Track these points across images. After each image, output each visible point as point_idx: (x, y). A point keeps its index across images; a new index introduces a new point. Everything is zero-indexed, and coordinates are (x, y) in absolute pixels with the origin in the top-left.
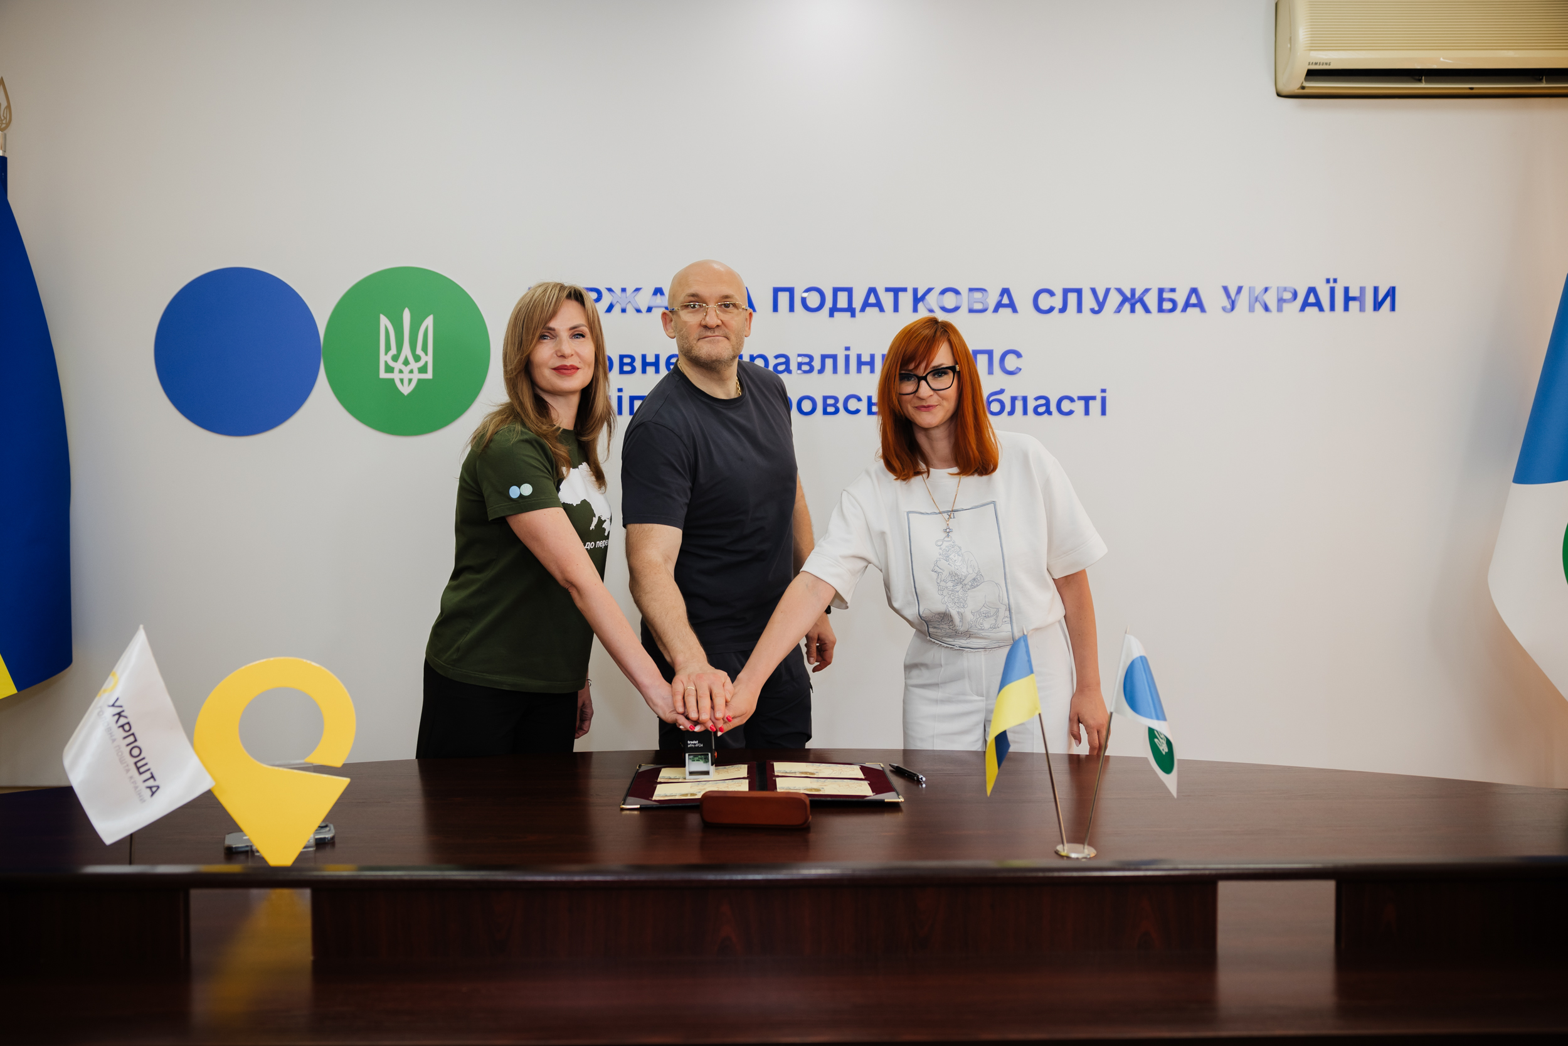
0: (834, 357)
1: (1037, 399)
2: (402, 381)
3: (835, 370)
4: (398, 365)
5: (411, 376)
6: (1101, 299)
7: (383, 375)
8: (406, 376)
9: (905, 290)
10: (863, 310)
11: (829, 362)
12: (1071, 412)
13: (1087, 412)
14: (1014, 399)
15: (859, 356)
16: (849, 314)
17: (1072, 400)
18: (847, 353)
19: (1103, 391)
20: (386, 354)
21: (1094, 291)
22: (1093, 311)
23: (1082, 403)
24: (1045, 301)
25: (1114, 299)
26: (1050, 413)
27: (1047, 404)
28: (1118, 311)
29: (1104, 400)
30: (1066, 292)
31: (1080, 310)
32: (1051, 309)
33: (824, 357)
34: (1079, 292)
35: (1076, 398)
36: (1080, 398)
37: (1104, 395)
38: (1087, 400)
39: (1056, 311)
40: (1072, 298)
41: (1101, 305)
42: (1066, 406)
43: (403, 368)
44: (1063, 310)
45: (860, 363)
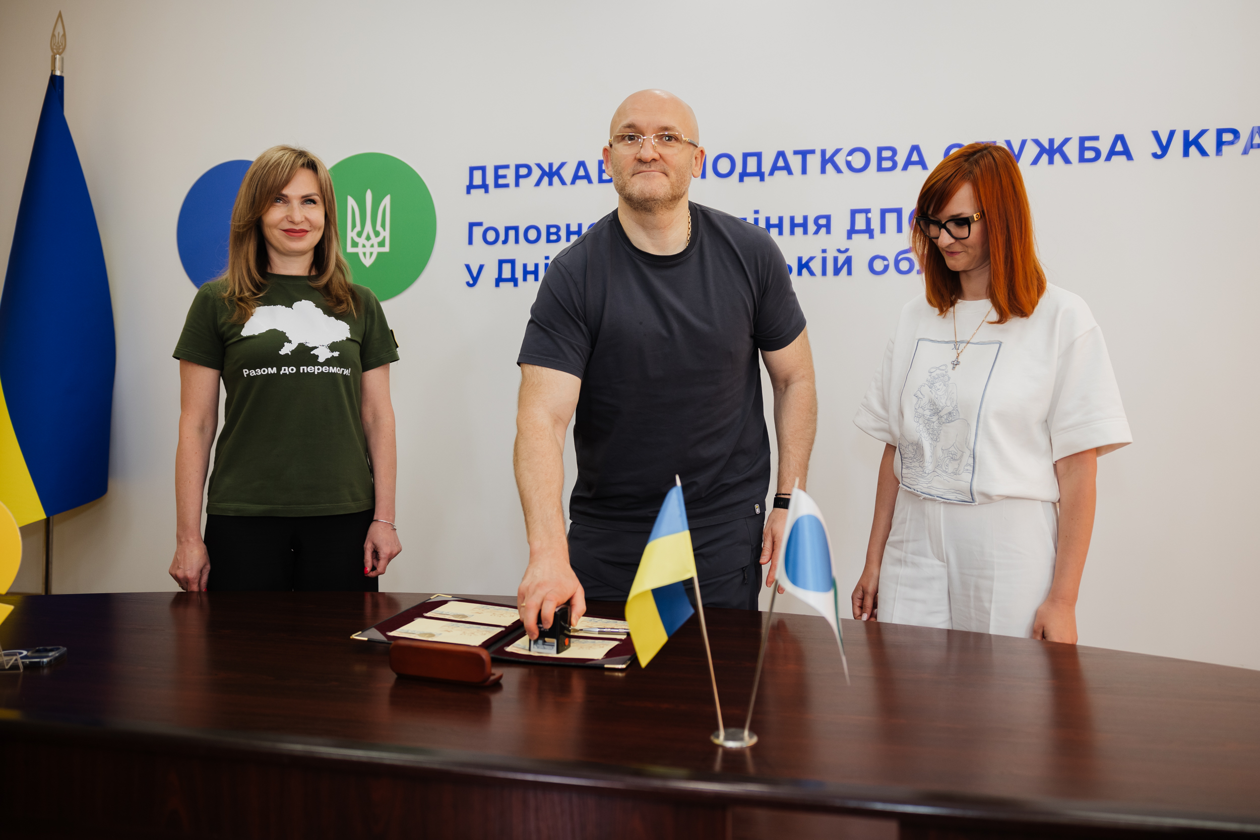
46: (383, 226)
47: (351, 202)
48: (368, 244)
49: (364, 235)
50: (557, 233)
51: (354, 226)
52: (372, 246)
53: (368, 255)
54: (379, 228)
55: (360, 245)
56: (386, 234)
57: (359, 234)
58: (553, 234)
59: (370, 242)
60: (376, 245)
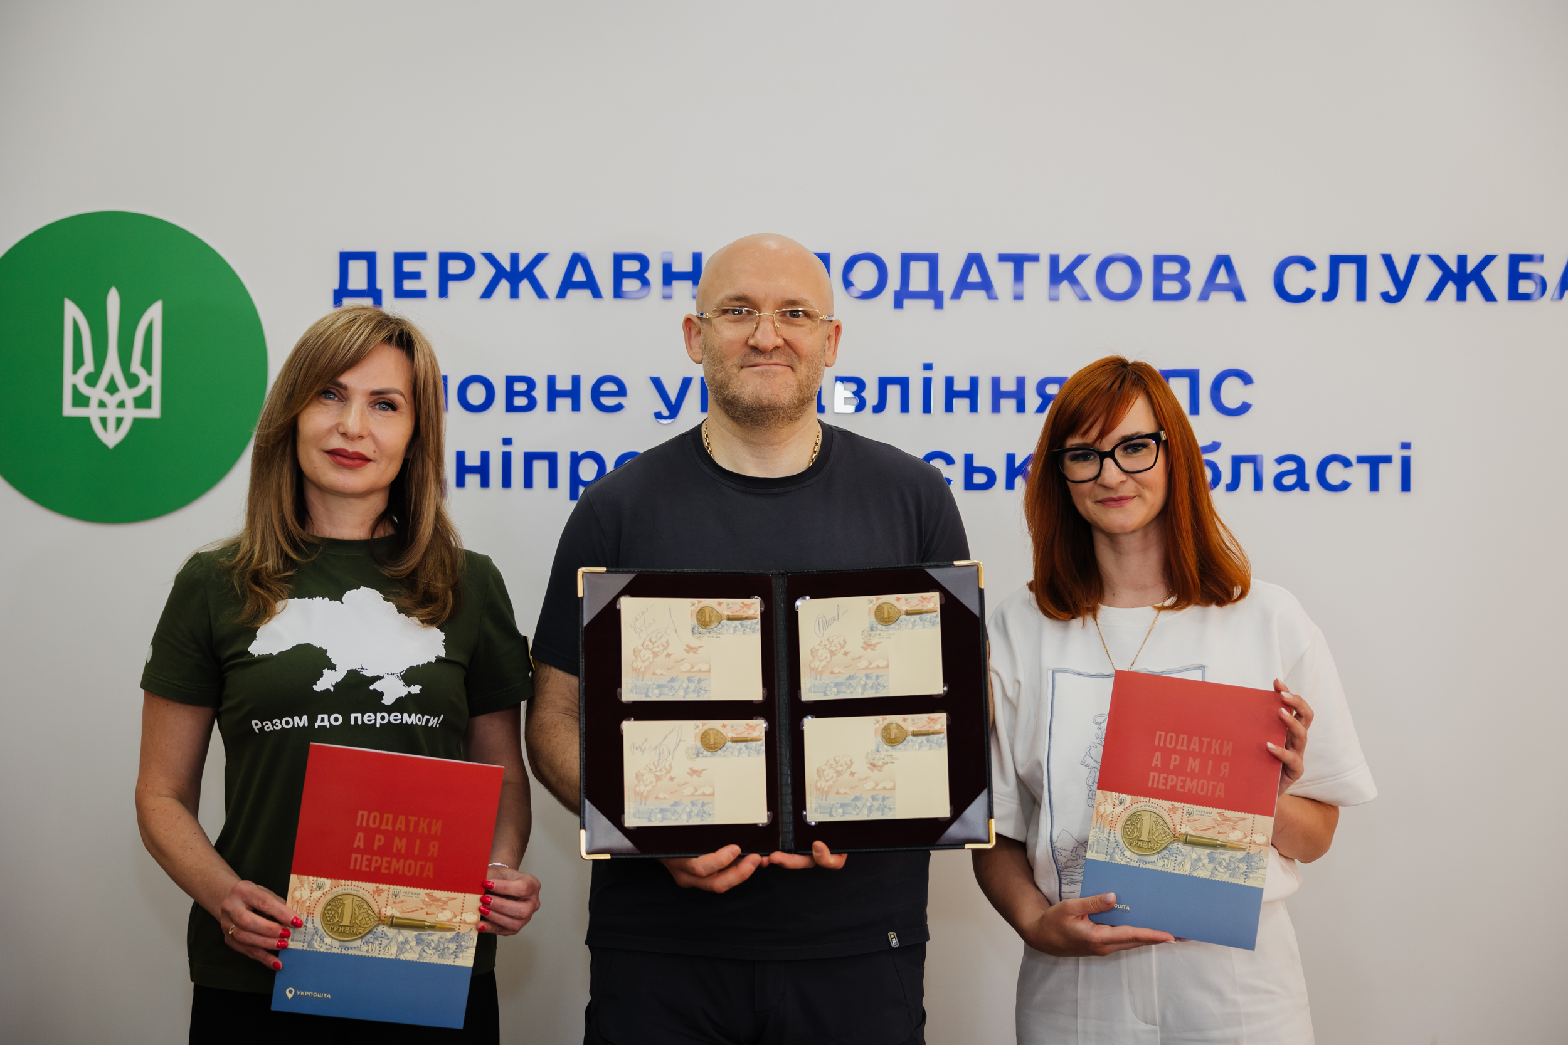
0: (903, 383)
1: (1281, 460)
2: (104, 421)
3: (905, 408)
4: (96, 393)
5: (120, 413)
6: (1402, 274)
7: (69, 410)
8: (111, 413)
9: (1035, 258)
10: (956, 295)
11: (894, 392)
12: (1345, 486)
13: (1374, 486)
14: (1237, 461)
15: (949, 381)
16: (930, 303)
17: (1346, 463)
18: (928, 374)
19: (1406, 446)
20: (75, 371)
21: (1388, 260)
22: (1386, 297)
23: (1365, 468)
24: (1296, 278)
25: (1427, 276)
26: (1302, 485)
27: (1300, 470)
28: (1434, 295)
29: (1406, 462)
30: (1336, 261)
31: (1361, 295)
32: (1309, 294)
33: (884, 383)
34: (1360, 262)
35: (1353, 460)
36: (1361, 459)
37: (1406, 453)
38: (1374, 462)
39: (1317, 297)
40: (1348, 272)
41: (1402, 286)
42: (1335, 473)
43: (106, 397)
44: (1330, 295)
45: (951, 394)
46: (147, 363)
47: (72, 311)
48: (112, 401)
49: (104, 381)
50: (527, 394)
51: (78, 362)
52: (121, 405)
53: (111, 424)
54: (136, 367)
55: (94, 403)
56: (153, 381)
57: (92, 380)
58: (520, 394)
59: (117, 397)
60: (130, 403)
